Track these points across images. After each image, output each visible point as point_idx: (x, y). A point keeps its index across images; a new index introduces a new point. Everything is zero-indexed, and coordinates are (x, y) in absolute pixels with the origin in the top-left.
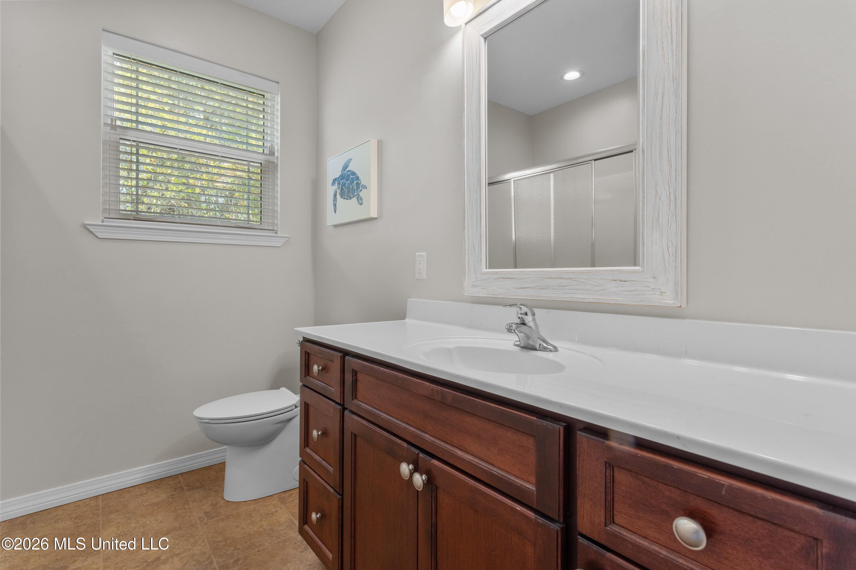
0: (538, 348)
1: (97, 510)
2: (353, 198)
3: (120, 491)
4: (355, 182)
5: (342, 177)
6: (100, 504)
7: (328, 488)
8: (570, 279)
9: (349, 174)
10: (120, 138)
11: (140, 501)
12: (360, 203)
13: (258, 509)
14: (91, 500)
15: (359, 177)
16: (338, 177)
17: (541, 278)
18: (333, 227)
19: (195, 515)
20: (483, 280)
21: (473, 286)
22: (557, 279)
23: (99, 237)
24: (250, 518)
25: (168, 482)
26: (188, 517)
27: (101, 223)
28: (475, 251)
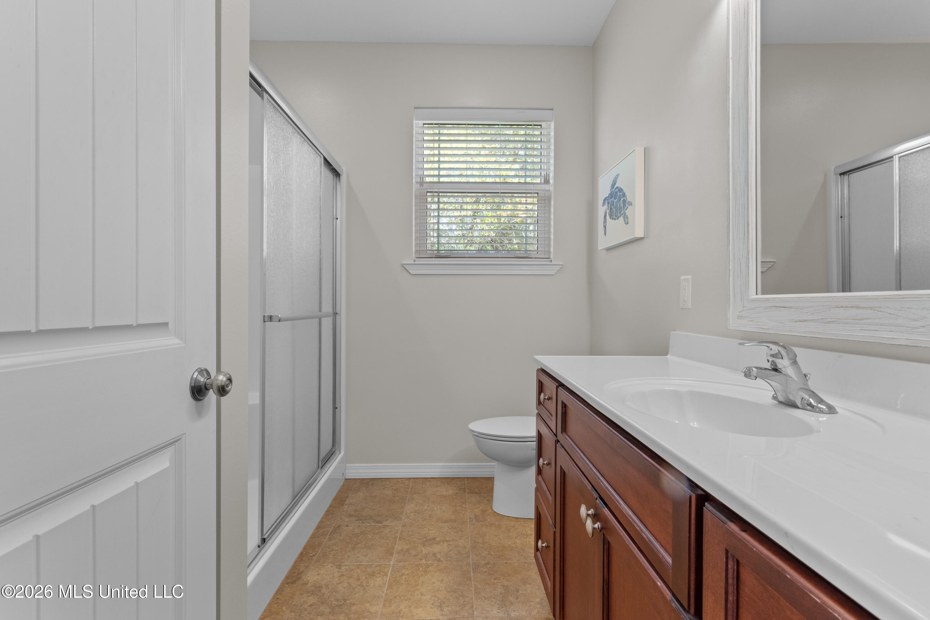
0: (799, 405)
1: (408, 488)
2: (620, 217)
3: (424, 479)
4: (622, 199)
5: (611, 195)
6: (411, 485)
7: (548, 518)
8: (871, 308)
9: (617, 191)
10: (427, 192)
11: (435, 491)
12: (626, 222)
13: (517, 527)
14: (406, 480)
15: (626, 193)
16: (607, 196)
17: (828, 307)
18: (605, 251)
19: (468, 514)
20: (751, 309)
21: (739, 317)
22: (851, 308)
23: (412, 273)
24: (508, 532)
25: (456, 482)
26: (462, 514)
27: (413, 262)
28: (742, 272)
